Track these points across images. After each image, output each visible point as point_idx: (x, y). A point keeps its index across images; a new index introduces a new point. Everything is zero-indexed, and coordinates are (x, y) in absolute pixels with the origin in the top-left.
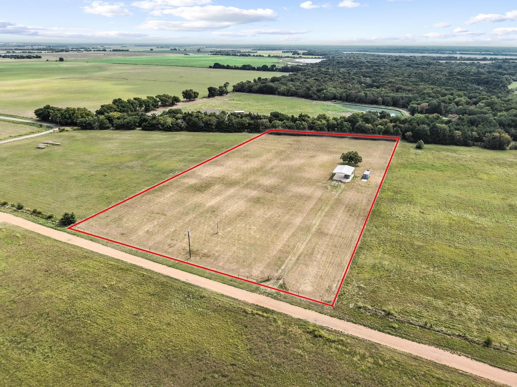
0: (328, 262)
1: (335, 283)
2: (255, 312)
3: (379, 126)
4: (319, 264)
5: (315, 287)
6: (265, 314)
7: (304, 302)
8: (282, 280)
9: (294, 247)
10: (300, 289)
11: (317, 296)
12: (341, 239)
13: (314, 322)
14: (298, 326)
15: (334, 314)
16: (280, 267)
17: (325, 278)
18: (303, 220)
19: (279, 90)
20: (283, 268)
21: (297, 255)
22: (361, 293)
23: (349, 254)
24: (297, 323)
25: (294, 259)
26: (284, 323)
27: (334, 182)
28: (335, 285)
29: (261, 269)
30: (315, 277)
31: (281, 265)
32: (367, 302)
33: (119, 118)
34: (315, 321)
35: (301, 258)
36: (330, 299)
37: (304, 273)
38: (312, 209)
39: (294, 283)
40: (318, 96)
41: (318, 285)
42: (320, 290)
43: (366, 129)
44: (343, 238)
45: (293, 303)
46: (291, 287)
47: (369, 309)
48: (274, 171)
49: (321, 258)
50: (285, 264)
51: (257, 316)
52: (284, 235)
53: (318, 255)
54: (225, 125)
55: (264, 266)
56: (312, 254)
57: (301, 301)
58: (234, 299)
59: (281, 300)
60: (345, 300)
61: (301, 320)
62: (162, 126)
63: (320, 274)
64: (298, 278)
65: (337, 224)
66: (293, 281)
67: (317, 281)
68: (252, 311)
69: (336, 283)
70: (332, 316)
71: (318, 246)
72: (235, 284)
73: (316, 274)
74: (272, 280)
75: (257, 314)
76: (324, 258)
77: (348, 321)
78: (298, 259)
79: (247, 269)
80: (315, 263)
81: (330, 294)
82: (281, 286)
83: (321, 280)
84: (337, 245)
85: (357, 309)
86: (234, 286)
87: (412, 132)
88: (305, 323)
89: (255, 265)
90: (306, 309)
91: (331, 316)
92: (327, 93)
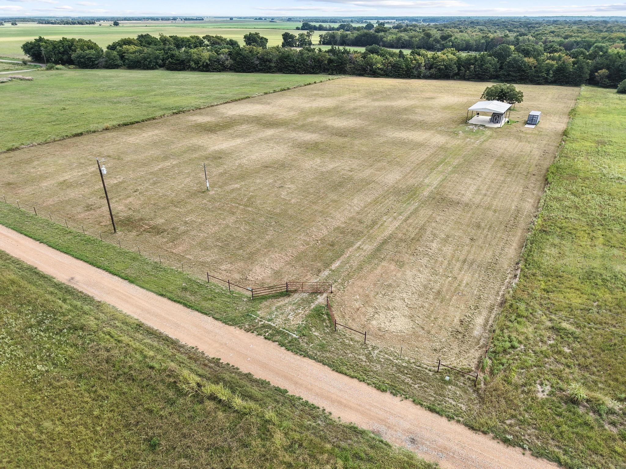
0: (458, 260)
1: (480, 313)
2: (210, 388)
3: (548, 61)
4: (435, 263)
5: (419, 321)
6: (238, 402)
7: (379, 366)
8: (325, 295)
9: (374, 223)
10: (374, 322)
11: (425, 348)
12: (490, 213)
13: (409, 447)
14: (346, 459)
15: (482, 421)
16: (327, 265)
17: (451, 300)
18: (404, 177)
19: (385, 39)
20: (334, 266)
21: (380, 239)
22: (567, 350)
23: (514, 244)
24: (343, 444)
25: (369, 248)
26: (293, 442)
27: (471, 127)
28: (480, 320)
29: (277, 266)
30: (421, 295)
31: (333, 261)
32: (595, 382)
33: (134, 52)
34: (413, 441)
35: (389, 247)
36: (465, 362)
37: (390, 281)
38: (424, 161)
39: (357, 305)
40: (443, 44)
41: (428, 317)
42: (433, 332)
43: (525, 65)
44: (495, 211)
45: (344, 369)
46: (347, 317)
47: (611, 412)
48: (358, 111)
49: (440, 250)
50: (342, 259)
51: (210, 405)
52: (355, 201)
53: (432, 241)
54: (291, 62)
55: (287, 259)
56: (417, 239)
57: (371, 361)
58: (167, 340)
59: (306, 355)
60: (517, 367)
61: (362, 432)
62: (195, 63)
63: (437, 287)
64: (372, 294)
65: (479, 186)
66: (356, 300)
67: (426, 305)
68: (199, 385)
69: (485, 313)
70: (477, 425)
71: (434, 224)
72: (193, 298)
73: (425, 287)
74: (296, 295)
75: (213, 397)
76: (448, 250)
77: (538, 454)
78: (379, 249)
79: (241, 264)
80: (424, 261)
81: (465, 346)
82: (318, 313)
83: (437, 303)
84: (483, 225)
85: (564, 406)
86: (185, 305)
87: (608, 69)
88: (372, 447)
89: (265, 255)
90: (384, 391)
91: (472, 428)
92: (456, 40)
